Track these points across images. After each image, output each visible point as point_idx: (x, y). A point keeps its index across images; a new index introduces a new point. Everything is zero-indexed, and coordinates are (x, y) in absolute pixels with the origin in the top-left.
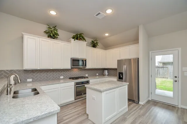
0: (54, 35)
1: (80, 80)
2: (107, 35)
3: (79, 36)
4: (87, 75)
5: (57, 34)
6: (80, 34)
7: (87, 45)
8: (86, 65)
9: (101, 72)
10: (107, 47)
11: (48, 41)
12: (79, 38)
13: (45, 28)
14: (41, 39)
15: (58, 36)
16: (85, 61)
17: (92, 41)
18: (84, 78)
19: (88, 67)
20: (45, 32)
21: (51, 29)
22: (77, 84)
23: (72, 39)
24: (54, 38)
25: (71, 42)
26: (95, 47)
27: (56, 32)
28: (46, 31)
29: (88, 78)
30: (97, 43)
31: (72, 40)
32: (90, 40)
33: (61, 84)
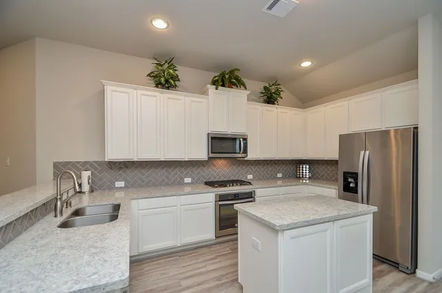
0: (167, 81)
1: (231, 188)
2: (306, 64)
3: (227, 76)
4: (250, 177)
5: (176, 78)
6: (232, 72)
7: (249, 99)
8: (245, 151)
9: (291, 169)
10: (306, 100)
11: (155, 96)
12: (227, 83)
13: (150, 66)
14: (140, 92)
15: (177, 83)
16: (245, 139)
17: (265, 88)
18: (242, 183)
19: (252, 155)
20: (149, 75)
21: (161, 66)
22: (222, 198)
23: (209, 86)
24: (168, 88)
25: (208, 95)
26: (274, 104)
27: (171, 71)
28: (152, 72)
29: (250, 184)
30: (278, 92)
31: (211, 88)
32: (259, 87)
33: (182, 197)
